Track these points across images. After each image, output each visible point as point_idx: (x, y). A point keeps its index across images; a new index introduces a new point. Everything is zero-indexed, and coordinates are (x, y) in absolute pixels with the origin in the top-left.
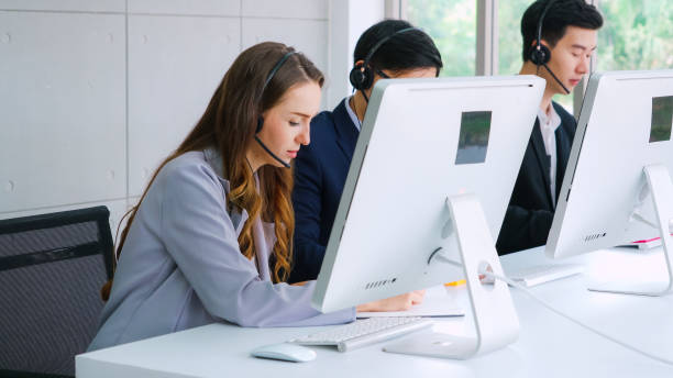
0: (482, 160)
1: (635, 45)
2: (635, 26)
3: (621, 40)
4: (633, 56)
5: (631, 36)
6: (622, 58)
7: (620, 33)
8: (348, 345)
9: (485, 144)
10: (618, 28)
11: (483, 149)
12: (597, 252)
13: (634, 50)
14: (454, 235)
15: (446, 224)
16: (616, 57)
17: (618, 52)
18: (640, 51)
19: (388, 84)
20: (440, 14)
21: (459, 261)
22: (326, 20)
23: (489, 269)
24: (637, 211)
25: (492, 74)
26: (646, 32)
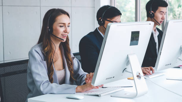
0: (137, 44)
1: (178, 13)
2: (178, 8)
3: (174, 11)
4: (178, 16)
5: (177, 10)
6: (175, 16)
7: (174, 9)
8: (101, 95)
9: (138, 40)
10: (174, 8)
11: (137, 41)
12: (168, 69)
13: (178, 14)
14: (129, 65)
15: (128, 62)
16: (173, 16)
17: (174, 15)
18: (180, 14)
19: (111, 24)
20: (125, 5)
21: (131, 72)
22: (94, 7)
23: (139, 74)
24: (179, 58)
25: (139, 21)
26: (181, 9)
